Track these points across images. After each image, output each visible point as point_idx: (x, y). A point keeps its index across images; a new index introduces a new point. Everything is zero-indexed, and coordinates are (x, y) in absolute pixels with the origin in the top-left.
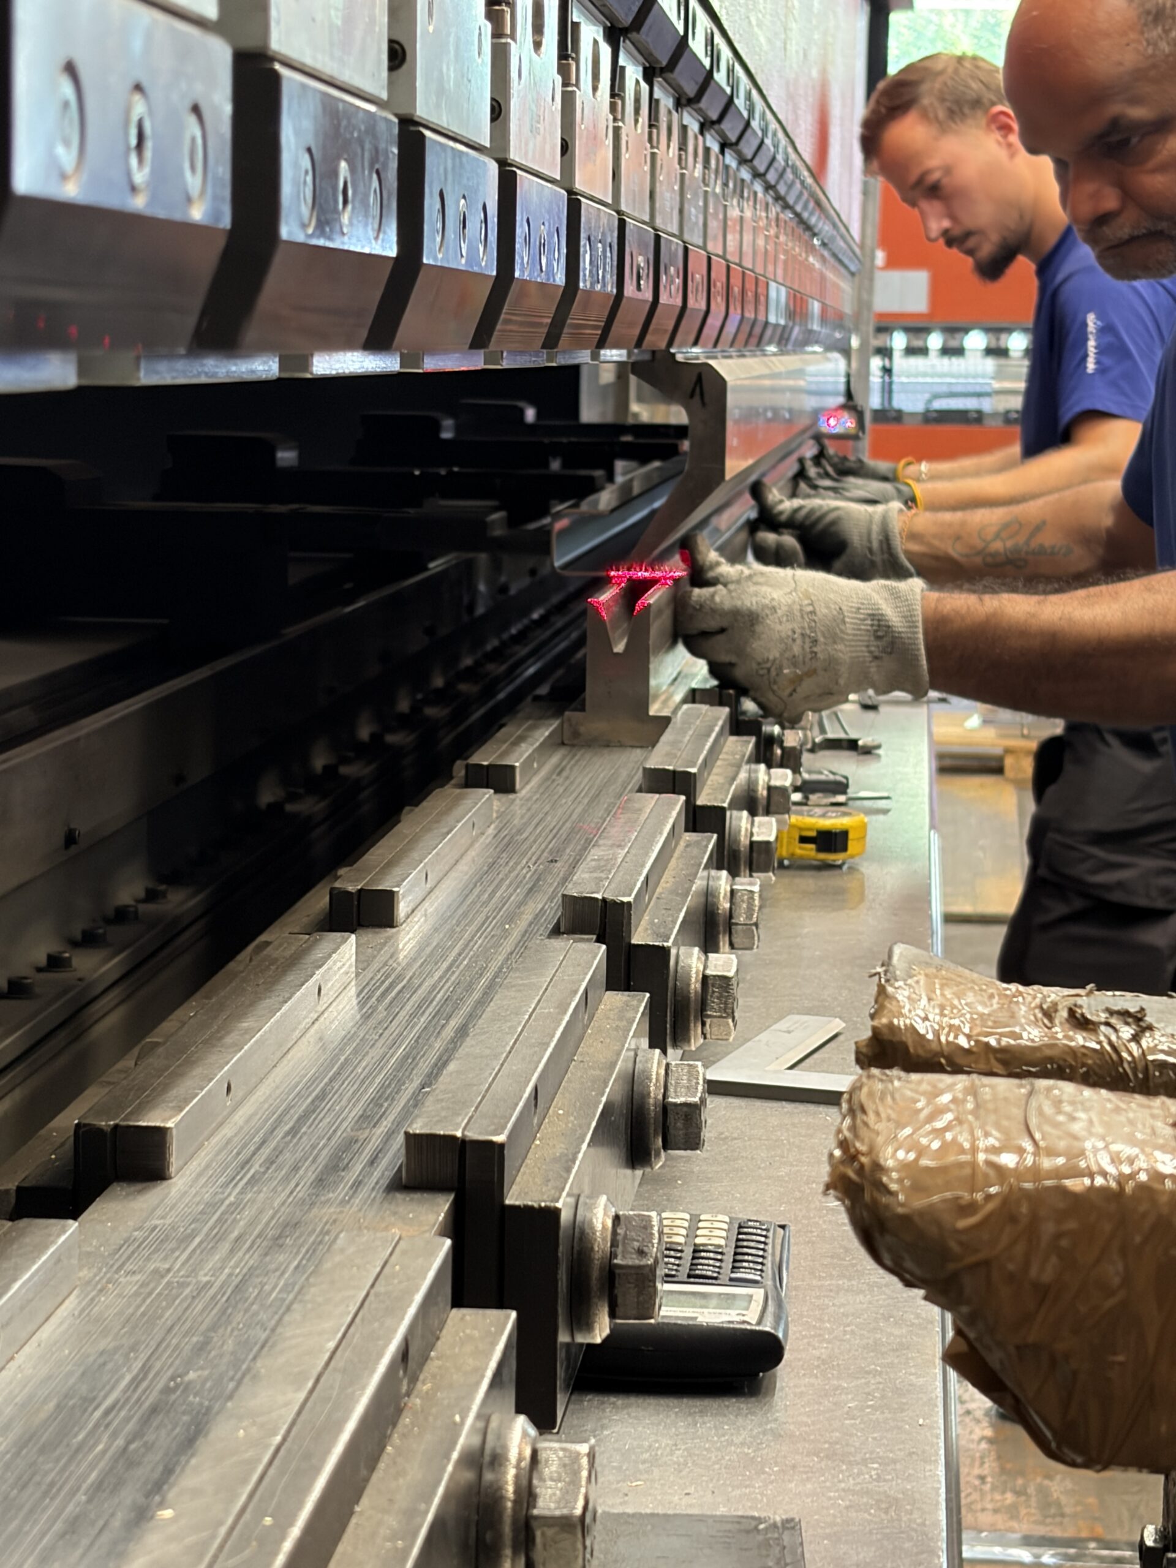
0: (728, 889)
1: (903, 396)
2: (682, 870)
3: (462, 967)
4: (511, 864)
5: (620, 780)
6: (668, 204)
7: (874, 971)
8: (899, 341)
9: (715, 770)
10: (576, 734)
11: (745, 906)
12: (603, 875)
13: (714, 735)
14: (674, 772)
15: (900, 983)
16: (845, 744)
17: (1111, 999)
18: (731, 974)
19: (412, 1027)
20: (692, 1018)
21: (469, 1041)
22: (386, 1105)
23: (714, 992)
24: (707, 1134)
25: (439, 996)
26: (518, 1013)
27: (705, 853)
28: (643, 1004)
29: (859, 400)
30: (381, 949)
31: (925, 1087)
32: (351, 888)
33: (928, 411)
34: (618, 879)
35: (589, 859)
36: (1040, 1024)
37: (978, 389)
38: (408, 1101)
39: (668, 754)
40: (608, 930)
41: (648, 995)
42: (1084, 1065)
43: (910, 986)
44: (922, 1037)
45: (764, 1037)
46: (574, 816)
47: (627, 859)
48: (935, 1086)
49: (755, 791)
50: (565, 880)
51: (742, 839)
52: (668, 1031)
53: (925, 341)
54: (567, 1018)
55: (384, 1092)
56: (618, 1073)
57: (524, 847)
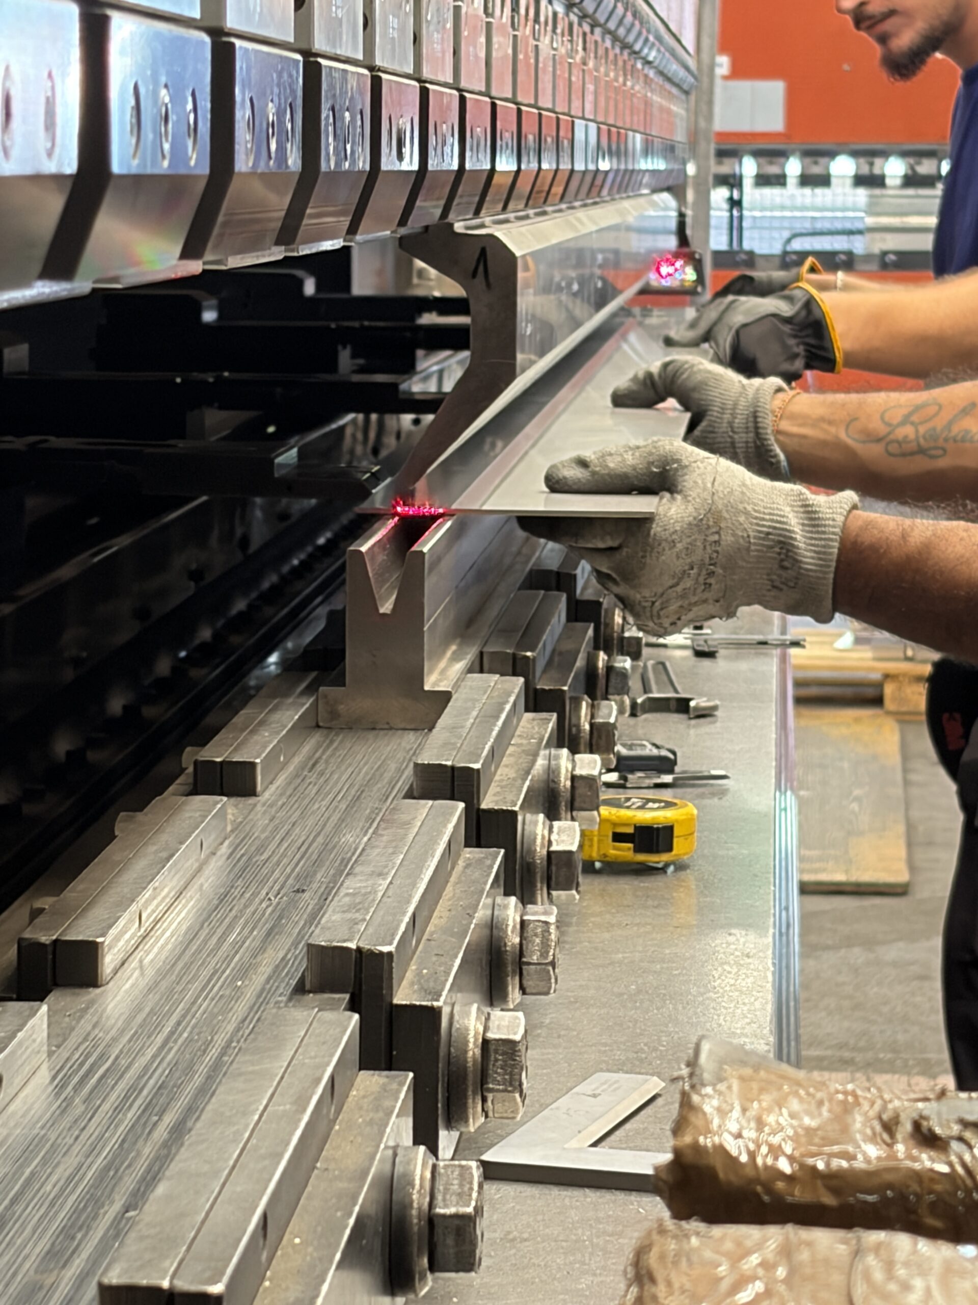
0: (518, 919)
1: (756, 234)
2: (459, 899)
3: (180, 1041)
4: (247, 895)
5: (387, 776)
6: (438, 47)
7: (676, 1074)
8: (749, 167)
9: (505, 760)
10: (334, 715)
11: (538, 940)
12: (358, 916)
13: (503, 716)
14: (453, 768)
15: (709, 1090)
16: (673, 705)
17: (966, 1105)
18: (517, 1037)
19: (117, 1127)
20: (470, 1093)
21: (184, 1153)
22: (79, 1236)
23: (496, 1060)
24: (483, 1249)
25: (152, 1082)
26: (246, 1113)
27: (489, 875)
28: (405, 1088)
29: (695, 245)
30: (81, 1017)
31: (728, 1245)
32: (45, 939)
33: (785, 253)
34: (378, 919)
35: (343, 891)
36: (879, 1140)
37: (848, 226)
38: (108, 1230)
39: (445, 744)
40: (364, 988)
41: (411, 1075)
42: (931, 1192)
43: (720, 1093)
44: (734, 1160)
45: (563, 1102)
46: (329, 828)
47: (390, 893)
48: (739, 1244)
49: (556, 782)
50: (314, 917)
51: (538, 849)
52: (440, 1112)
53: (783, 166)
54: (306, 1118)
55: (78, 1218)
56: (373, 1178)
57: (265, 871)
